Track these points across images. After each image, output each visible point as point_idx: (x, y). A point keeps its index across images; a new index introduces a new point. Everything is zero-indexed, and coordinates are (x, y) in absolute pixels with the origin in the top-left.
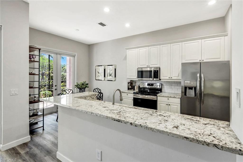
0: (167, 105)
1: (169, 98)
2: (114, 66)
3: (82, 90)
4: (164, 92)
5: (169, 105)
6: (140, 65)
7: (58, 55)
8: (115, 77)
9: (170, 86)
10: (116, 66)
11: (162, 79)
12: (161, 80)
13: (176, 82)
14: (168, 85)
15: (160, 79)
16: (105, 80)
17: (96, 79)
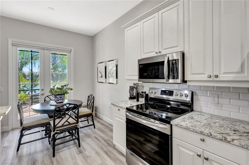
0: (199, 156)
1: (207, 139)
2: (115, 62)
3: (57, 98)
4: (199, 110)
5: (207, 159)
6: (145, 52)
7: (45, 50)
8: (117, 77)
9: (216, 99)
10: (118, 60)
11: (190, 81)
12: (188, 83)
13: (233, 87)
14: (209, 96)
15: (184, 81)
16: (106, 82)
17: (98, 81)
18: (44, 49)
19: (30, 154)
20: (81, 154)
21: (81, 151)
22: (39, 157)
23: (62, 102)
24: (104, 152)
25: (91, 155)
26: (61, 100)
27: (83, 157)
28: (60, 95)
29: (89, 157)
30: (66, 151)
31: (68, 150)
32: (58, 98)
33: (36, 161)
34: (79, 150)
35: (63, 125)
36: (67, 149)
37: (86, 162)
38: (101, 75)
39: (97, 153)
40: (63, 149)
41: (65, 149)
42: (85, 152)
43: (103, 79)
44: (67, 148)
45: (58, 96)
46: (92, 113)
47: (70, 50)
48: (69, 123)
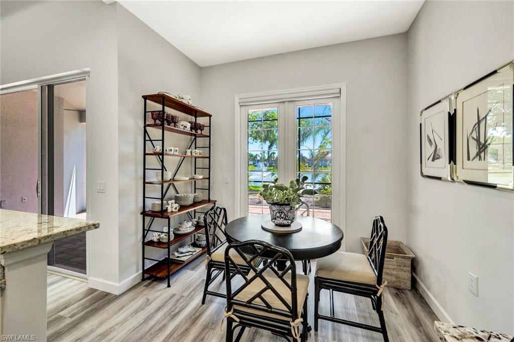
16: (453, 179)
17: (423, 171)
18: (284, 102)
23: (289, 226)
26: (280, 217)
28: (278, 204)
32: (275, 213)
35: (249, 301)
38: (433, 149)
43: (442, 167)
45: (274, 208)
47: (338, 91)
48: (268, 306)
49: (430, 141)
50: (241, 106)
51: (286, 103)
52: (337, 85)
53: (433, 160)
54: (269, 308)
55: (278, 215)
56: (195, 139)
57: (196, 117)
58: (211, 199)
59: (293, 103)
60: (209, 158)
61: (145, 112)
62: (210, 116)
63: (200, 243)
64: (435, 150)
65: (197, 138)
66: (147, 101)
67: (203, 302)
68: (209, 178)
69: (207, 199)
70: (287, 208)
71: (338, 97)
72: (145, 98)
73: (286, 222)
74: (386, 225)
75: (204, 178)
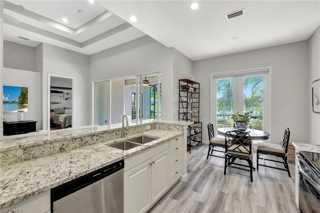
17: (314, 110)
18: (237, 76)
19: (212, 164)
20: (249, 187)
21: (250, 185)
22: (216, 169)
23: (244, 130)
24: (277, 203)
25: (257, 194)
26: (241, 127)
27: (248, 191)
28: (240, 122)
29: (254, 194)
30: (237, 177)
31: (239, 178)
32: (239, 125)
33: (213, 170)
34: (249, 184)
35: (234, 150)
36: (238, 176)
37: (248, 195)
39: (266, 197)
40: (236, 175)
41: (238, 175)
42: (253, 189)
44: (240, 175)
45: (238, 123)
46: (284, 154)
47: (267, 70)
48: (241, 151)
49: (316, 96)
50: (213, 78)
51: (238, 76)
52: (267, 68)
53: (317, 105)
54: (241, 152)
55: (240, 126)
56: (192, 94)
57: (192, 84)
58: (200, 121)
59: (241, 76)
60: (199, 103)
61: (180, 86)
62: (199, 84)
63: (196, 140)
64: (318, 101)
65: (193, 94)
66: (180, 81)
67: (207, 158)
68: (199, 112)
69: (198, 121)
70: (244, 123)
71: (267, 73)
72: (180, 80)
73: (243, 129)
74: (290, 131)
75: (197, 112)
